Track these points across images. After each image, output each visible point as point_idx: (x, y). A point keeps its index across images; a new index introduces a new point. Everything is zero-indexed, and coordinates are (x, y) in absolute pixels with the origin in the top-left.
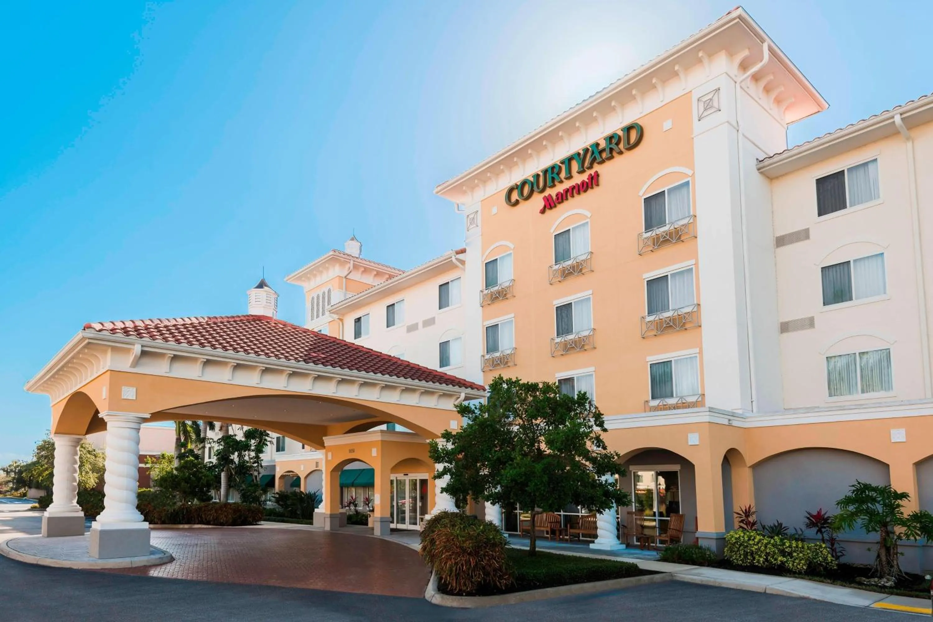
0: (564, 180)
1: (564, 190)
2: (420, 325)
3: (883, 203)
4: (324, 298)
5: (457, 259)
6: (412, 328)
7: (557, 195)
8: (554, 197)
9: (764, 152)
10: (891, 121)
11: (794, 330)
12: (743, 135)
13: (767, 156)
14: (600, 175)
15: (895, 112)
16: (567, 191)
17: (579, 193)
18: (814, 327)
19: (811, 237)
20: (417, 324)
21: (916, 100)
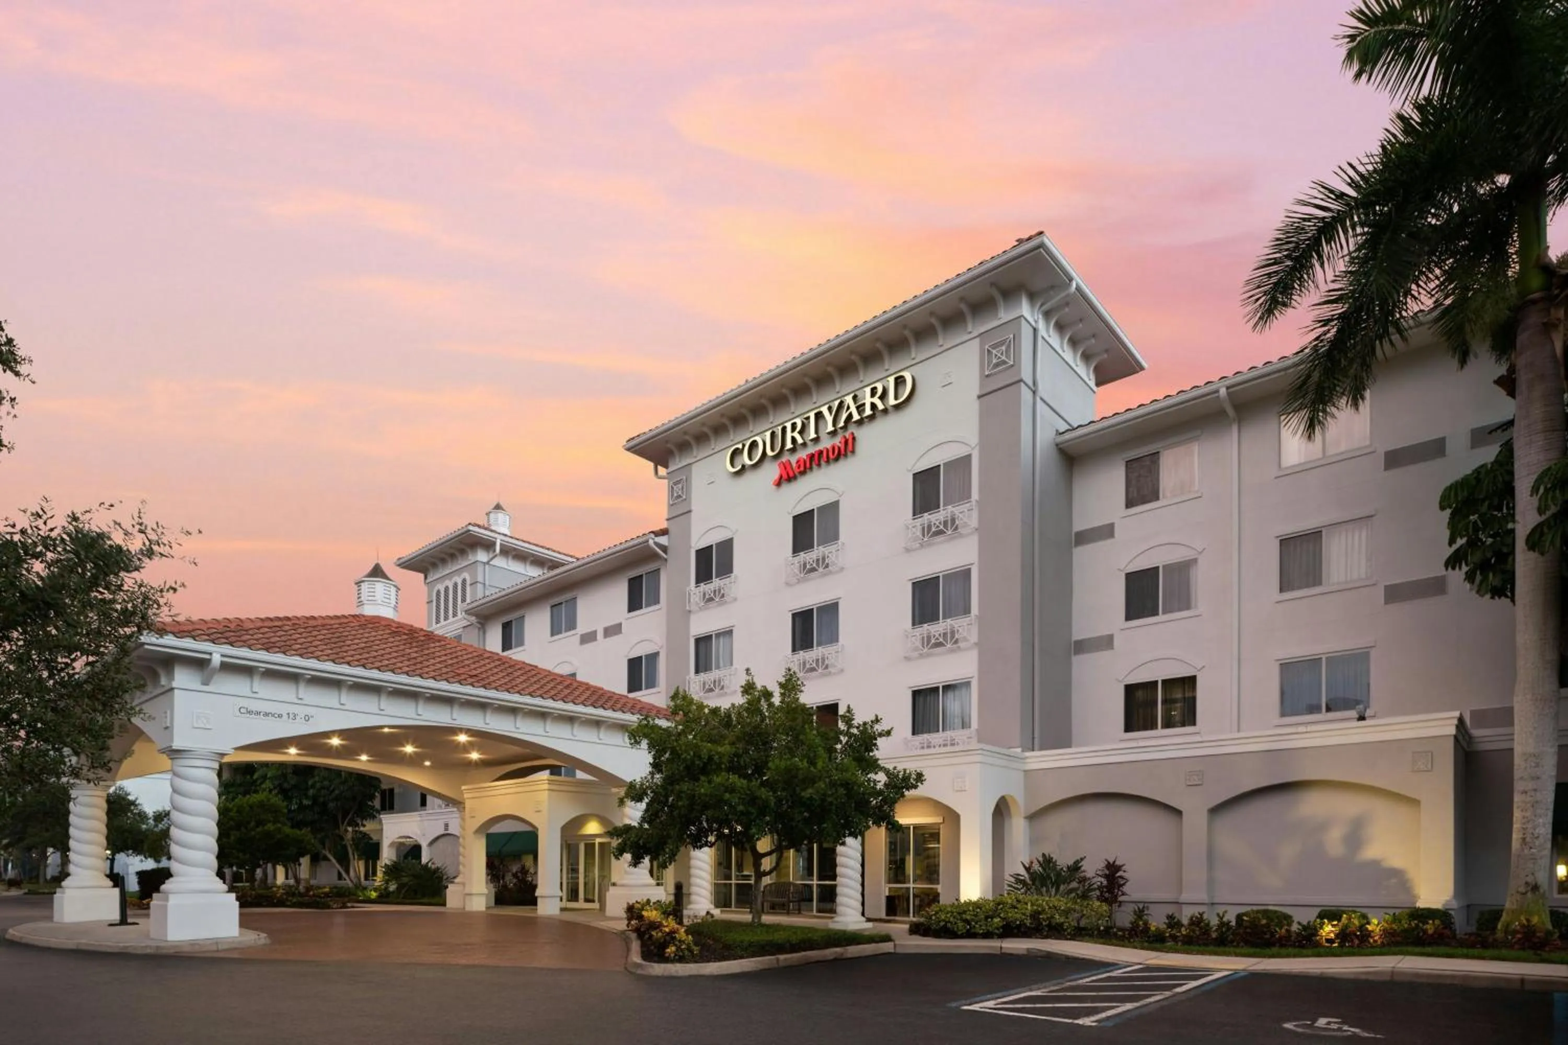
0: (809, 443)
1: (807, 456)
2: (600, 635)
3: (1200, 497)
4: (455, 592)
5: (656, 543)
6: (589, 638)
7: (798, 462)
8: (794, 465)
9: (1066, 421)
10: (1216, 395)
11: (1089, 651)
12: (1042, 399)
13: (1070, 428)
14: (857, 439)
15: (1220, 384)
16: (811, 457)
17: (828, 462)
18: (1112, 648)
19: (1116, 535)
20: (595, 632)
21: (1260, 366)
